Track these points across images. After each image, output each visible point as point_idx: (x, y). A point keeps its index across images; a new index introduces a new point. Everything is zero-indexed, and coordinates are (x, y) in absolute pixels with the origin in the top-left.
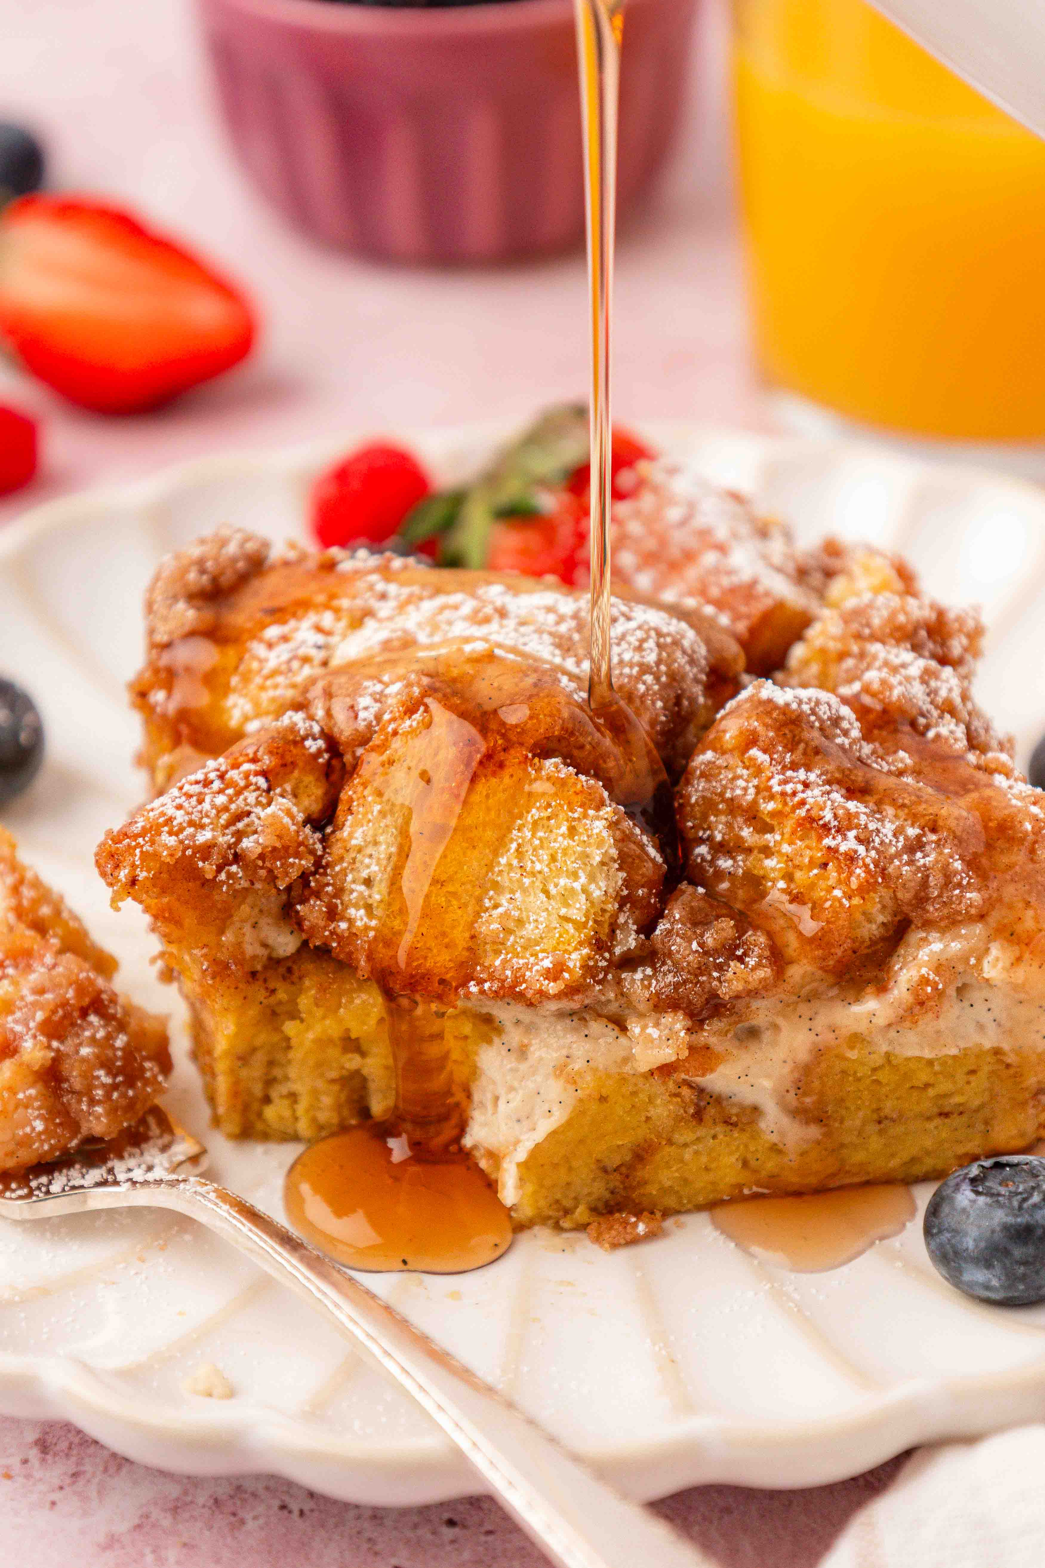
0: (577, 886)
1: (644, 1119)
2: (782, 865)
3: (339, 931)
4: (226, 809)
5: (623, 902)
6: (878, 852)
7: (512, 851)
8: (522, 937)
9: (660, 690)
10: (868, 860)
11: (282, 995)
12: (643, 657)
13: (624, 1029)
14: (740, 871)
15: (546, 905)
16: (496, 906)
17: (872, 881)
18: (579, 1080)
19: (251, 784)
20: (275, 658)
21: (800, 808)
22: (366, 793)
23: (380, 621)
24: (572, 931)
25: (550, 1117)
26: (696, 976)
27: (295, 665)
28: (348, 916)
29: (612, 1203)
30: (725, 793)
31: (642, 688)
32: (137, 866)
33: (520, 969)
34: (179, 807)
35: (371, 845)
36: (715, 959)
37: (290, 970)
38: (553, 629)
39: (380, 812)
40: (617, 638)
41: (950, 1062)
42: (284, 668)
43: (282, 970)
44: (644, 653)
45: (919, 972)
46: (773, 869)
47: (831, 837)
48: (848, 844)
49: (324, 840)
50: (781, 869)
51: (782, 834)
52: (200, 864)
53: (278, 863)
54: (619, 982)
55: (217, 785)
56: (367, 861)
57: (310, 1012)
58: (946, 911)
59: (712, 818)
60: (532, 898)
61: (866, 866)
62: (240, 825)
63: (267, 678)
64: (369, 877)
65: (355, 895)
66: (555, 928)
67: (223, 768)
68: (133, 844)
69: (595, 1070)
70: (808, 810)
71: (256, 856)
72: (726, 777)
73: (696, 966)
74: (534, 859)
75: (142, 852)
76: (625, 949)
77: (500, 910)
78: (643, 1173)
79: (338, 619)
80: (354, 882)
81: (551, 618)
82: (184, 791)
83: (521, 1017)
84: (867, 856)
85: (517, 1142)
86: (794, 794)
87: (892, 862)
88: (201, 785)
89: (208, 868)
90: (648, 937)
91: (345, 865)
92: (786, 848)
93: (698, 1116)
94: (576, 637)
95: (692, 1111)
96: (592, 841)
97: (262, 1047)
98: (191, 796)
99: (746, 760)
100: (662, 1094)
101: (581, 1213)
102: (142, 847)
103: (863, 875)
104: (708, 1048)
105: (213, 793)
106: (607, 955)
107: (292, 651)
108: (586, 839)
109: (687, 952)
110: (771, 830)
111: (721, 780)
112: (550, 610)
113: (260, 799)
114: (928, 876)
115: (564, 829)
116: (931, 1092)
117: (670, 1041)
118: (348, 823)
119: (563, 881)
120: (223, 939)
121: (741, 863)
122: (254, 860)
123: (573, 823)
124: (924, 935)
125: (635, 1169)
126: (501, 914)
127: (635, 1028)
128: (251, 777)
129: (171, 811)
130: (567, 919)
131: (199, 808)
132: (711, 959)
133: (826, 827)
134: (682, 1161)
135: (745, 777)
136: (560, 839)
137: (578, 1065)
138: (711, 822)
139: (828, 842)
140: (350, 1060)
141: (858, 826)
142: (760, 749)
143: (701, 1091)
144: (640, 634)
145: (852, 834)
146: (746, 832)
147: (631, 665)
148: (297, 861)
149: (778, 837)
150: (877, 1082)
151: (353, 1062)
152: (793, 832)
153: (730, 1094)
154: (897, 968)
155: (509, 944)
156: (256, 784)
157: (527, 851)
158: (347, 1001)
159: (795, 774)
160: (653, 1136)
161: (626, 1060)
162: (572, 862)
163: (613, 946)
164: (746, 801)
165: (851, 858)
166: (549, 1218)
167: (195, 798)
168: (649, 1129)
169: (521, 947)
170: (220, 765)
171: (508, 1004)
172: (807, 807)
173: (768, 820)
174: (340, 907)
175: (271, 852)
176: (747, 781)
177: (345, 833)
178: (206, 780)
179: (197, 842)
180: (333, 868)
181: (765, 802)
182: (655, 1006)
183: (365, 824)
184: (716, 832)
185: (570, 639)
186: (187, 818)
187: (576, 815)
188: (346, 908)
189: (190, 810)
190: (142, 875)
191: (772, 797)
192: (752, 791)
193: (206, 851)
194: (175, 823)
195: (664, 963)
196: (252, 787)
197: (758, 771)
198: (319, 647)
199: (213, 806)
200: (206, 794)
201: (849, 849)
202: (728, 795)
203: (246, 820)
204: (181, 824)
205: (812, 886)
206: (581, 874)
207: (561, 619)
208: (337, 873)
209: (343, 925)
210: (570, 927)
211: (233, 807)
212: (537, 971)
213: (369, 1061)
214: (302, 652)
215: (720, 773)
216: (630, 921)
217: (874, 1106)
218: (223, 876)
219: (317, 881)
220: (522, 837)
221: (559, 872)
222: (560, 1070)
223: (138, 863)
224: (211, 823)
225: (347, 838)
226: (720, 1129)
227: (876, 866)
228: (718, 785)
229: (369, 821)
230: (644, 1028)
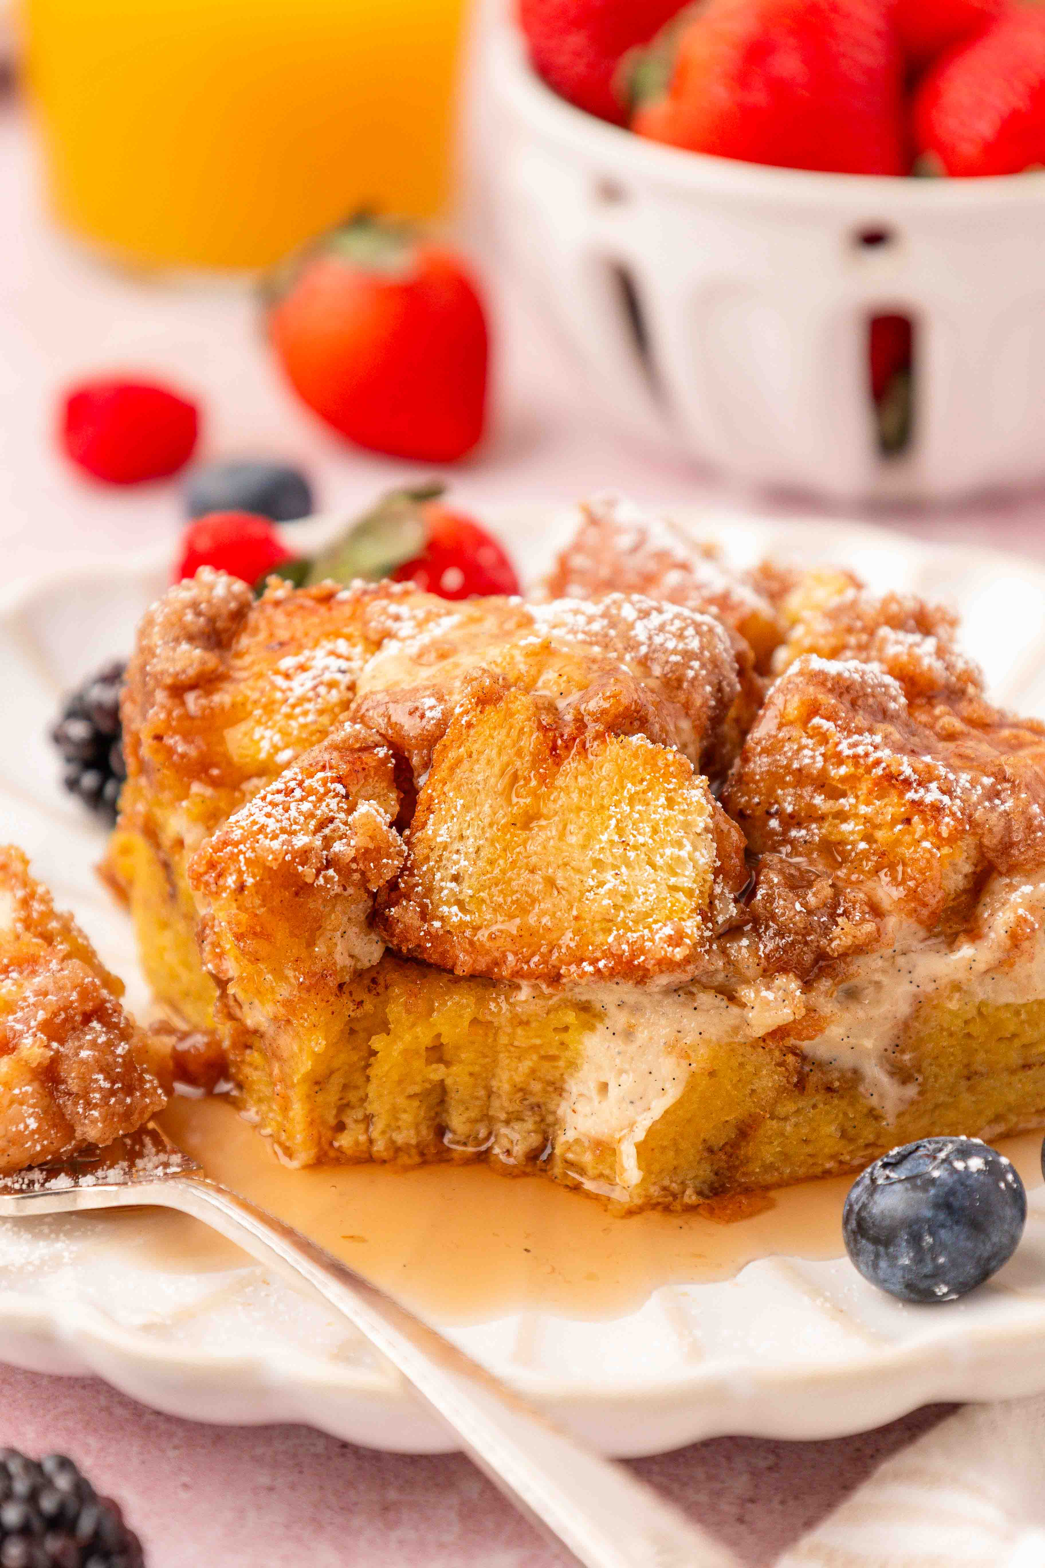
0: (684, 853)
1: (748, 1091)
2: (862, 827)
3: (433, 930)
4: (312, 815)
5: (717, 872)
6: (963, 801)
7: (612, 827)
8: (631, 912)
9: (707, 674)
10: (955, 809)
11: (368, 1007)
12: (686, 644)
13: (732, 998)
14: (817, 839)
15: (653, 877)
16: (601, 884)
17: (960, 828)
18: (692, 1054)
19: (330, 791)
20: (301, 685)
21: (875, 768)
22: (446, 789)
23: (403, 640)
24: (684, 899)
25: (664, 1095)
26: (804, 936)
27: (322, 690)
28: (440, 914)
29: (716, 1185)
30: (791, 765)
31: (691, 674)
32: (244, 872)
33: (635, 942)
34: (268, 815)
35: (456, 841)
36: (819, 918)
37: (374, 981)
38: (587, 629)
39: (463, 806)
40: (655, 629)
41: (1035, 1009)
42: (311, 694)
43: (367, 982)
44: (687, 641)
45: (1016, 913)
46: (852, 833)
47: (913, 790)
48: (932, 795)
49: (408, 843)
50: (859, 831)
51: (857, 797)
52: (300, 868)
53: (372, 865)
54: (724, 952)
55: (298, 793)
56: (455, 857)
57: (398, 1021)
58: (1031, 853)
59: (780, 792)
60: (637, 872)
61: (953, 814)
62: (327, 831)
63: (294, 706)
64: (458, 874)
65: (445, 892)
66: (666, 899)
67: (299, 777)
68: (236, 850)
69: (708, 1042)
70: (884, 769)
71: (349, 859)
72: (791, 749)
73: (802, 926)
74: (635, 833)
75: (245, 858)
76: (728, 916)
77: (608, 886)
78: (748, 1150)
79: (354, 646)
80: (442, 880)
81: (581, 620)
82: (268, 800)
83: (626, 998)
84: (953, 805)
85: (632, 1125)
86: (867, 755)
87: (976, 810)
88: (283, 794)
89: (307, 872)
90: (748, 903)
91: (432, 863)
92: (863, 809)
93: (801, 1086)
94: (612, 633)
95: (795, 1080)
96: (692, 809)
97: (338, 1069)
98: (277, 805)
99: (809, 731)
100: (768, 1064)
101: (690, 1197)
102: (244, 853)
103: (952, 823)
104: (815, 1010)
105: (296, 801)
106: (710, 925)
107: (314, 678)
108: (686, 807)
109: (792, 913)
110: (844, 795)
111: (785, 752)
112: (576, 612)
113: (341, 805)
114: (1010, 820)
115: (662, 800)
116: (1017, 1043)
117: (787, 1002)
118: (430, 822)
119: (668, 851)
120: (317, 949)
121: (816, 831)
122: (348, 864)
123: (670, 794)
124: (1008, 881)
125: (739, 1148)
126: (610, 890)
127: (747, 994)
128: (329, 784)
129: (263, 820)
130: (674, 888)
131: (287, 815)
132: (816, 918)
133: (907, 783)
134: (782, 1134)
135: (811, 746)
136: (660, 810)
137: (690, 1039)
138: (777, 796)
139: (911, 795)
140: (435, 1070)
141: (938, 778)
142: (822, 717)
143: (803, 1057)
144: (678, 624)
145: (933, 786)
146: (818, 800)
147: (675, 652)
148: (390, 861)
149: (852, 800)
150: (969, 1035)
151: (437, 1072)
152: (870, 792)
153: (831, 1060)
154: (986, 915)
155: (619, 919)
156: (334, 790)
157: (627, 826)
158: (440, 1004)
159: (861, 738)
160: (758, 1110)
161: (736, 1029)
162: (675, 832)
163: (715, 916)
164: (815, 768)
165: (937, 809)
166: (658, 1204)
167: (281, 806)
168: (754, 1102)
169: (632, 921)
170: (296, 774)
171: (617, 983)
172: (883, 765)
173: (839, 786)
174: (430, 907)
175: (364, 854)
176: (813, 750)
177: (429, 830)
178: (287, 788)
179: (296, 847)
180: (419, 868)
181: (834, 769)
182: (765, 971)
183: (449, 819)
184: (786, 805)
185: (606, 635)
186: (278, 825)
187: (671, 786)
188: (438, 906)
189: (279, 817)
190: (250, 881)
191: (840, 762)
192: (820, 759)
193: (304, 855)
194: (268, 830)
195: (767, 927)
196: (332, 794)
197: (823, 738)
198: (343, 672)
199: (301, 813)
200: (290, 802)
201: (936, 800)
202: (796, 765)
203: (331, 826)
204: (274, 831)
205: (897, 842)
206: (685, 841)
207: (591, 620)
208: (425, 873)
209: (437, 924)
210: (681, 896)
211: (319, 812)
212: (660, 938)
213: (454, 1069)
214: (327, 677)
215: (783, 746)
216: (726, 891)
217: (965, 1061)
218: (321, 881)
219: (405, 882)
220: (620, 813)
221: (663, 844)
222: (671, 1047)
223: (244, 868)
224: (301, 830)
225: (431, 837)
226: (818, 1098)
227: (963, 814)
228: (782, 758)
229: (453, 817)
230: (757, 992)
